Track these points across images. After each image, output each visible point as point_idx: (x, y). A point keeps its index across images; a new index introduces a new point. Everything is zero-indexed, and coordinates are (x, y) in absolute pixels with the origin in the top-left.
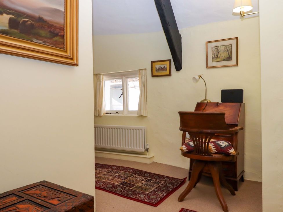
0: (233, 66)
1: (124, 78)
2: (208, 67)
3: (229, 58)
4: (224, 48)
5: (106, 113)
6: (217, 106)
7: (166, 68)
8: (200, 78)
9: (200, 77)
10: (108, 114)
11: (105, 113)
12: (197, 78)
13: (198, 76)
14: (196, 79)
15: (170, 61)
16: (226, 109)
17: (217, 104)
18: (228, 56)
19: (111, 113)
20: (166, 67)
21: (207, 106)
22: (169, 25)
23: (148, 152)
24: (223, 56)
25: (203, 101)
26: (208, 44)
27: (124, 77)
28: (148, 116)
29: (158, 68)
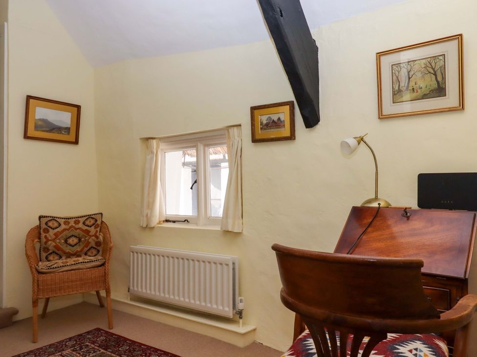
0: (451, 110)
1: (201, 147)
2: (382, 117)
3: (440, 91)
4: (423, 66)
5: (167, 221)
6: (406, 219)
7: (284, 121)
8: (359, 144)
9: (361, 140)
10: (169, 223)
11: (164, 219)
12: (352, 142)
13: (354, 138)
14: (349, 146)
15: (291, 104)
16: (431, 229)
17: (407, 214)
18: (436, 86)
19: (174, 222)
20: (282, 119)
21: (378, 219)
22: (281, 13)
23: (241, 318)
24: (421, 86)
25: (370, 201)
26: (382, 58)
27: (199, 143)
28: (244, 232)
29: (265, 122)
